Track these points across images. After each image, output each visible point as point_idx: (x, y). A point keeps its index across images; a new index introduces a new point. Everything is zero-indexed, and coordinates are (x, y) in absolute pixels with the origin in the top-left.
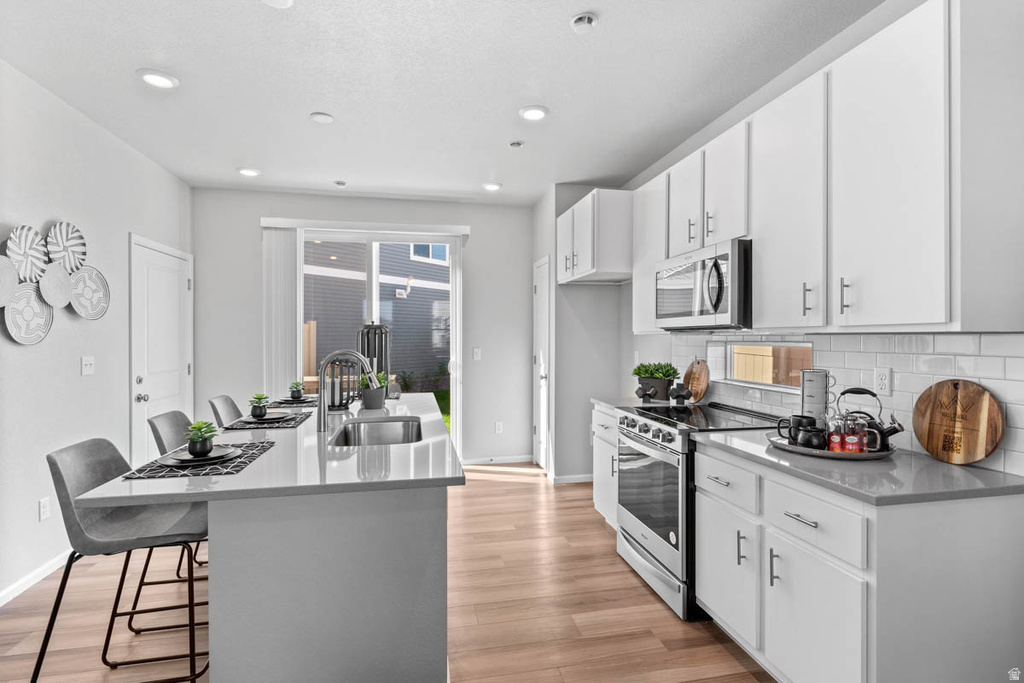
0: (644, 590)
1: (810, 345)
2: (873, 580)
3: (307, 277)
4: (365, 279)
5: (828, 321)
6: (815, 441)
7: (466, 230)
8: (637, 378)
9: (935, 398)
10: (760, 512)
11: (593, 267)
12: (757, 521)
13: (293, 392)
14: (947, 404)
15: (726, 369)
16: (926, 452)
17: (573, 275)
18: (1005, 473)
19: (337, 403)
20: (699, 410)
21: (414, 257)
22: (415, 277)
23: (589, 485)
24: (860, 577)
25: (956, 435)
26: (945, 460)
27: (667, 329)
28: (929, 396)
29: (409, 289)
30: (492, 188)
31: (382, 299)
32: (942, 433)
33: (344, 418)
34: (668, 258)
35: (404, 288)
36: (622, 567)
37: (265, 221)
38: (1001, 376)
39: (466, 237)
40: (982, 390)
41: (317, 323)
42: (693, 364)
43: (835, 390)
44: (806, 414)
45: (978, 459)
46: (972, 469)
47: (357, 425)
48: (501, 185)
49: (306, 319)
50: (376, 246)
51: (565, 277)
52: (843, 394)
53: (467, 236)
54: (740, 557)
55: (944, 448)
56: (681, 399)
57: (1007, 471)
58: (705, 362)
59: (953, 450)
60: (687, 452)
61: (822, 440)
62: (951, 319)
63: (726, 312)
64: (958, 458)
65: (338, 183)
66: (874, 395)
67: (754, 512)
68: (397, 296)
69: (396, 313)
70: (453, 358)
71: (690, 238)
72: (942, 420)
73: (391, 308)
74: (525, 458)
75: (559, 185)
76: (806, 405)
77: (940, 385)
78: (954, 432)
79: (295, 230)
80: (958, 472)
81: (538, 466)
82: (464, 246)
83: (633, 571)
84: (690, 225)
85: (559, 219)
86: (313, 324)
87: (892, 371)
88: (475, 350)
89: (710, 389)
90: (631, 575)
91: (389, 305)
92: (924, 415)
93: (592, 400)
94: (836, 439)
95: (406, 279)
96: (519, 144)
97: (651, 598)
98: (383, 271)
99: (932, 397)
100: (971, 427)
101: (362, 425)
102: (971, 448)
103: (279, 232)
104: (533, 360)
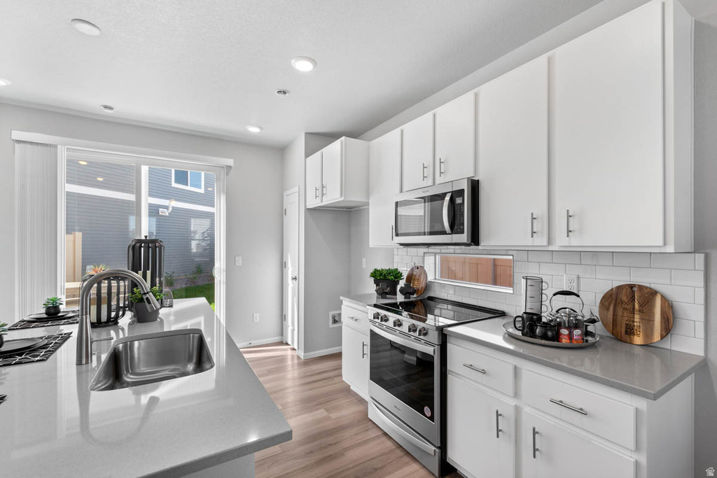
0: (399, 452)
1: (511, 257)
2: (643, 459)
3: (69, 194)
4: (134, 200)
5: (550, 242)
6: (550, 334)
7: (230, 162)
8: (373, 279)
9: (617, 295)
10: (516, 395)
11: (341, 196)
12: (513, 402)
13: (48, 308)
14: (626, 301)
15: (435, 272)
16: (612, 336)
17: (322, 201)
18: (671, 350)
19: (104, 318)
20: (419, 302)
21: (174, 185)
22: (176, 200)
23: (338, 356)
24: (631, 458)
25: (635, 324)
26: (628, 340)
27: (401, 244)
28: (611, 295)
29: (170, 209)
30: (254, 130)
31: (150, 215)
32: (624, 322)
33: (113, 333)
34: (401, 192)
35: (167, 208)
36: (376, 433)
37: (16, 135)
38: (669, 282)
39: (229, 167)
40: (654, 293)
41: (83, 234)
42: (413, 269)
43: (548, 292)
44: (528, 311)
45: (655, 341)
46: (650, 348)
47: (128, 344)
48: (261, 128)
49: (69, 231)
50: (145, 170)
51: (313, 203)
52: (554, 295)
53: (231, 167)
54: (498, 431)
55: (626, 333)
56: (408, 295)
57: (672, 349)
58: (422, 267)
59: (634, 334)
60: (440, 343)
61: (554, 332)
62: (665, 244)
63: (463, 233)
64: (638, 340)
65: (106, 107)
66: (578, 296)
67: (511, 395)
68: (160, 214)
69: (159, 227)
70: (217, 265)
71: (424, 177)
72: (623, 313)
73: (155, 223)
74: (277, 339)
75: (307, 134)
76: (528, 304)
77: (619, 288)
78: (634, 322)
79: (55, 146)
80: (638, 350)
81: (287, 344)
82: (227, 174)
83: (385, 434)
84: (424, 167)
85: (307, 159)
86: (79, 235)
87: (578, 277)
88: (237, 258)
89: (428, 286)
90: (384, 439)
91: (154, 219)
92: (608, 309)
93: (341, 298)
94: (564, 332)
95: (168, 201)
96: (285, 93)
97: (407, 459)
98: (152, 194)
99: (614, 297)
100: (647, 318)
101: (136, 344)
102: (649, 333)
103: (35, 147)
104: (283, 265)
